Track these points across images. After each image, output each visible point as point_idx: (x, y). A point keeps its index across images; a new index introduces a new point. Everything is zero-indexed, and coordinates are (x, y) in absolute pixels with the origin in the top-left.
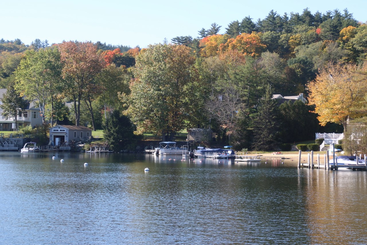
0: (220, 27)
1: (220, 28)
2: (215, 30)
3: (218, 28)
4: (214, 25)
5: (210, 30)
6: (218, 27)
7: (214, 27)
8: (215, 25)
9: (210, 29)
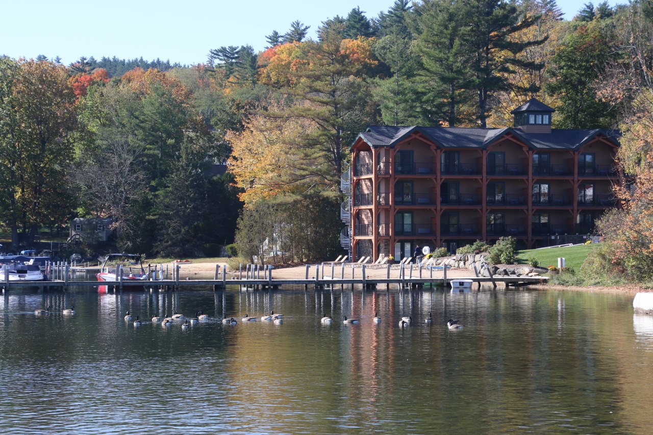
0: (307, 28)
1: (308, 30)
2: (298, 33)
3: (304, 30)
4: (296, 25)
5: (289, 35)
6: (303, 28)
7: (295, 29)
8: (298, 24)
9: (289, 32)
